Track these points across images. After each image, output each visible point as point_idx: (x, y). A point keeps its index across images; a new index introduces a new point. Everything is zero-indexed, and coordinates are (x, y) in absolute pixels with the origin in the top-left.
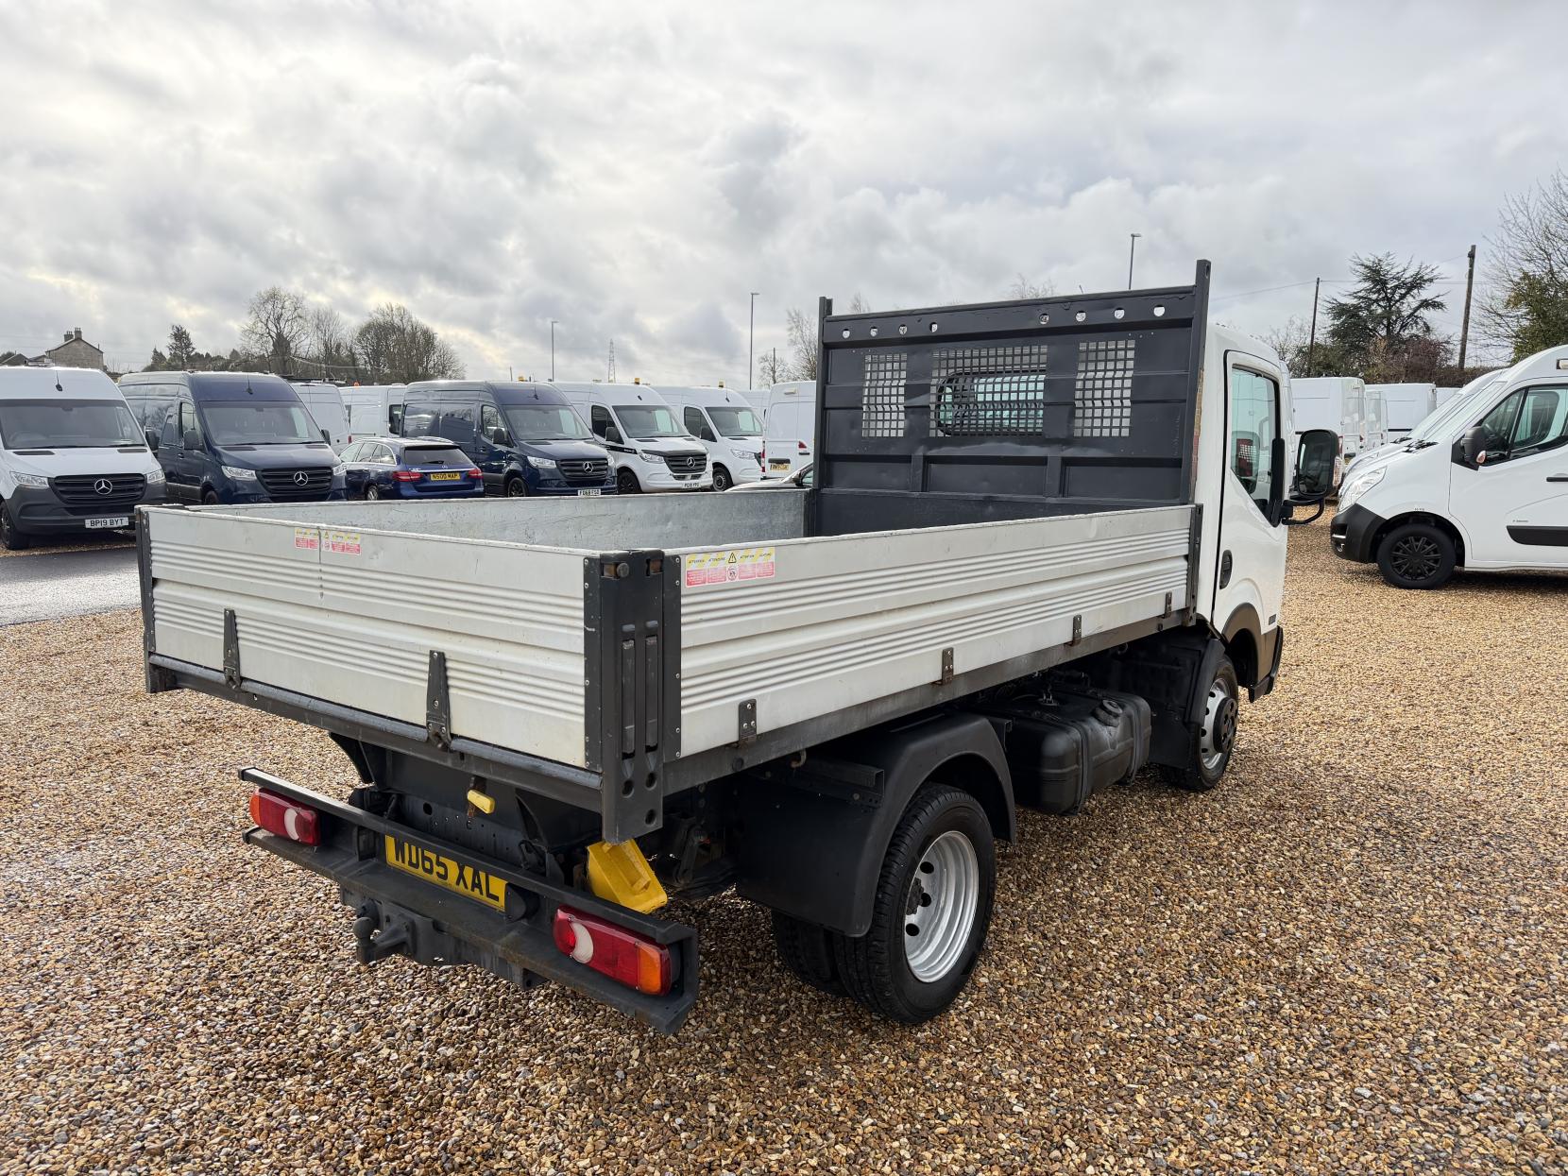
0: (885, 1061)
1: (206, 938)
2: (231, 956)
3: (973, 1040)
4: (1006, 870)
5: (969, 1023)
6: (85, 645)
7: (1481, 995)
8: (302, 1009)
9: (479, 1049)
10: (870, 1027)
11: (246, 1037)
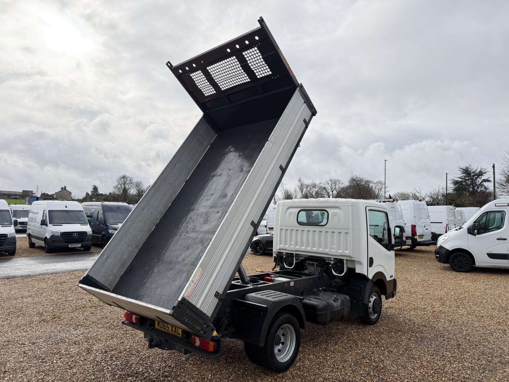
0: (269, 380)
1: (109, 349)
2: (115, 354)
3: (291, 377)
4: (311, 342)
5: (292, 373)
6: (71, 280)
7: (424, 373)
8: (132, 365)
9: (173, 374)
10: (267, 373)
11: (120, 369)
